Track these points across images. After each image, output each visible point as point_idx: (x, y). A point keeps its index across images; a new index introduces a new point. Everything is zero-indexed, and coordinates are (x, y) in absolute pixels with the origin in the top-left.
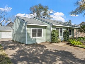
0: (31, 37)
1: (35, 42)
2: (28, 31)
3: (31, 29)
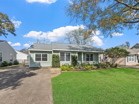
0: (35, 61)
1: (38, 66)
2: (31, 56)
3: (35, 54)
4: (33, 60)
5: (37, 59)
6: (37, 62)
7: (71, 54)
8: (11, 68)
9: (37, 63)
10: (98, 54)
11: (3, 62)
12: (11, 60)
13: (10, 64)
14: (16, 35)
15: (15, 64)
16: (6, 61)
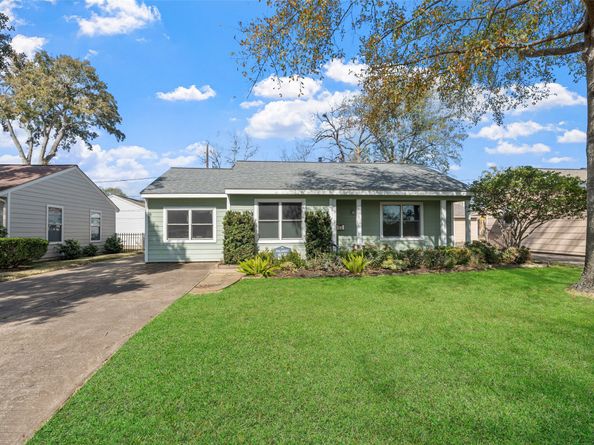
1: (178, 257)
2: (152, 219)
3: (165, 211)
4: (160, 234)
5: (173, 232)
6: (174, 241)
7: (307, 209)
8: (86, 263)
9: (173, 246)
10: (439, 202)
11: (65, 244)
12: (97, 237)
13: (90, 251)
14: (124, 137)
15: (108, 251)
16: (75, 240)
